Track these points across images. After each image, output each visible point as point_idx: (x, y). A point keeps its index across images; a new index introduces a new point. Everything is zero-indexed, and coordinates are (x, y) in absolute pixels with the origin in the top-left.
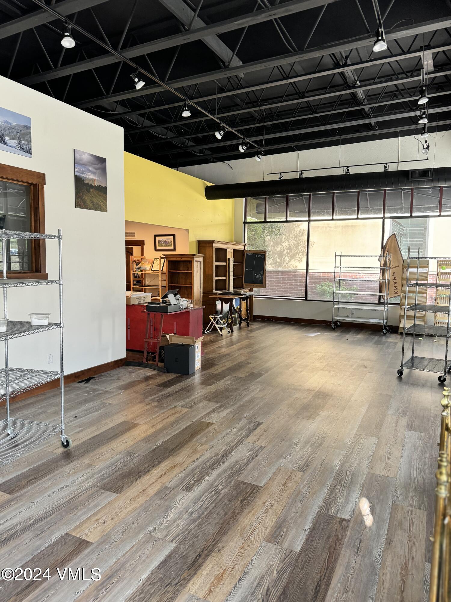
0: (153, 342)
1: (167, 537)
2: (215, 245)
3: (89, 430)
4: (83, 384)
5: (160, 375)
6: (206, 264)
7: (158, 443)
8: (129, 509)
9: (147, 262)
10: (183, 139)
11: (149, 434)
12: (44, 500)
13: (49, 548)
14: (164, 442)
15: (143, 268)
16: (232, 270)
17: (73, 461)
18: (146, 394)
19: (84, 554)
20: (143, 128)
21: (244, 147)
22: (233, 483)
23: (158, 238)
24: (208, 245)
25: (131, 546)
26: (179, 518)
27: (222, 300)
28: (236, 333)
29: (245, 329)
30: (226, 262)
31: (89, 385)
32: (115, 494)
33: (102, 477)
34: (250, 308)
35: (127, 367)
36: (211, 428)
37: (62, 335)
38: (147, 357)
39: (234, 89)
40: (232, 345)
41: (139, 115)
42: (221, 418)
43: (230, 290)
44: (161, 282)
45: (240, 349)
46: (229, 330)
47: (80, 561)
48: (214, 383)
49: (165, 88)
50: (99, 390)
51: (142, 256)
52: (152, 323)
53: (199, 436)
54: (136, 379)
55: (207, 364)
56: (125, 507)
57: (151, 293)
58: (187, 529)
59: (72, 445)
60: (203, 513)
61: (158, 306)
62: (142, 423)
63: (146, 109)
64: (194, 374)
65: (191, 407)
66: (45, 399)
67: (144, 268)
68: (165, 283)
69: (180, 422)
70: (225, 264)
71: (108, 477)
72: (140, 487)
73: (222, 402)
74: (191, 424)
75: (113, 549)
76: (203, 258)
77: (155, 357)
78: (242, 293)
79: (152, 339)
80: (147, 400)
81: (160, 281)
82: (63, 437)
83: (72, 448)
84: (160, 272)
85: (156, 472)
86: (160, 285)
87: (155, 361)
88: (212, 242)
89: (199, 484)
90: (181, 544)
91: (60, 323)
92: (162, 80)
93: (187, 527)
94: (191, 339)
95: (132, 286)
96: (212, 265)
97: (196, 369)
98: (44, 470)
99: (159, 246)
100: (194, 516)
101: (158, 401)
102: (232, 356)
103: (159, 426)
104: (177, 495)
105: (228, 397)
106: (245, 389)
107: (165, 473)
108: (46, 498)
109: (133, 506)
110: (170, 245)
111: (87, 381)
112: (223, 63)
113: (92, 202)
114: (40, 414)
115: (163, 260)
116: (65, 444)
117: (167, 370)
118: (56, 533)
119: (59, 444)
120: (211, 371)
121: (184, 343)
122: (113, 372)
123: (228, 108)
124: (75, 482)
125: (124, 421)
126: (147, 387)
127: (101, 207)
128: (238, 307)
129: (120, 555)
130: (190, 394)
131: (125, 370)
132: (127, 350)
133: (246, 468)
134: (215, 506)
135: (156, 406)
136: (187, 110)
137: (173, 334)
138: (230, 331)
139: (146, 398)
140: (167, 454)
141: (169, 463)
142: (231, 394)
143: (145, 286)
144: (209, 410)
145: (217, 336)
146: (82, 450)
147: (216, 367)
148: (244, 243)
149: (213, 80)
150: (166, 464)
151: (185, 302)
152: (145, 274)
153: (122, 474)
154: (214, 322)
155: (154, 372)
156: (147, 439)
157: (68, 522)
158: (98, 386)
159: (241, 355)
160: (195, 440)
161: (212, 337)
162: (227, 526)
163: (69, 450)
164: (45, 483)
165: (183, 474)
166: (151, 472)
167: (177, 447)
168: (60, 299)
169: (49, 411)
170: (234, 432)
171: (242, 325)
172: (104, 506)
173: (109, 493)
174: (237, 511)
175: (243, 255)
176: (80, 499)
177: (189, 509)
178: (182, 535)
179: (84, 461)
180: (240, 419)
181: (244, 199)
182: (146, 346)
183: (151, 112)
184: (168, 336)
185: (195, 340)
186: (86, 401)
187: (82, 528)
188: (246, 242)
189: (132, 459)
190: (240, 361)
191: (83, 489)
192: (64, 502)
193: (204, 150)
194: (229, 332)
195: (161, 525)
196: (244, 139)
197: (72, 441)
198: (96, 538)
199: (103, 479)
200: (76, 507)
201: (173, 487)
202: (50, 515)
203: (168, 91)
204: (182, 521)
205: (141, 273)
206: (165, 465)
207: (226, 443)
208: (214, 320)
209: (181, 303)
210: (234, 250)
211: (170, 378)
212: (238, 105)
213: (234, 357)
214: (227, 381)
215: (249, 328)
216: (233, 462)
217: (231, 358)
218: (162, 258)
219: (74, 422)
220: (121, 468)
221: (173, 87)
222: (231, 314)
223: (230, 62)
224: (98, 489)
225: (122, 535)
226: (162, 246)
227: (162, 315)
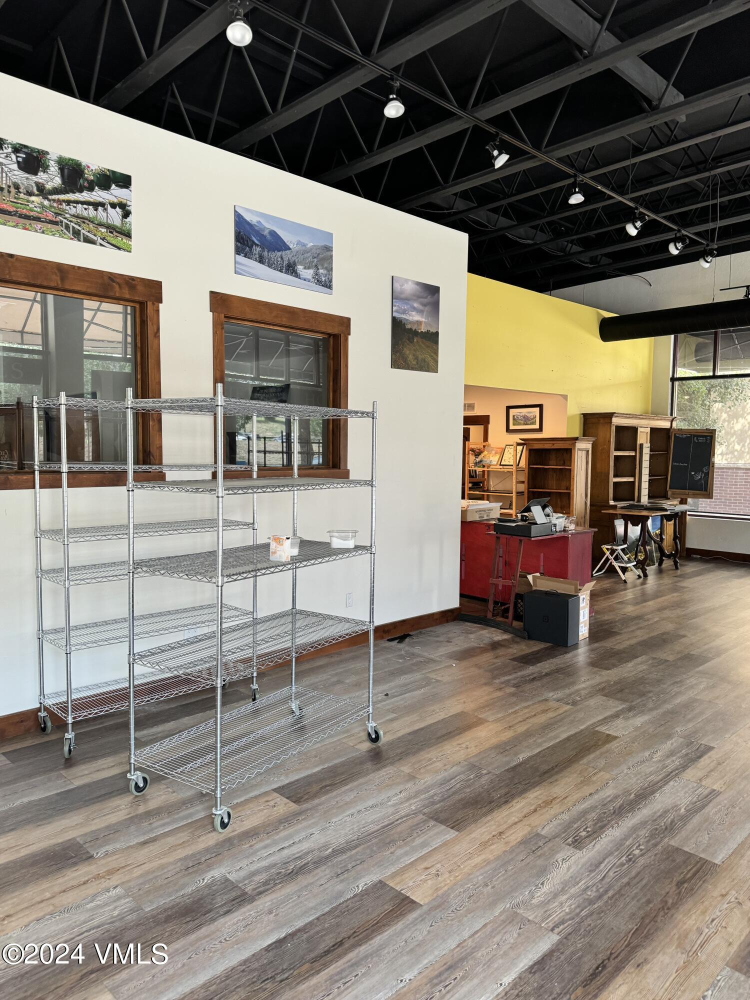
0: (503, 586)
1: (543, 921)
2: (616, 421)
3: (408, 719)
4: (394, 643)
5: (517, 643)
6: (598, 455)
7: (521, 757)
8: (477, 860)
9: (494, 452)
10: (562, 242)
11: (504, 739)
12: (345, 822)
13: (356, 899)
14: (531, 758)
15: (486, 461)
16: (646, 464)
17: (385, 766)
18: (495, 673)
19: (408, 920)
20: (496, 231)
21: (680, 245)
22: (659, 847)
23: (512, 411)
24: (602, 421)
25: (483, 923)
26: (563, 891)
27: (627, 519)
28: (651, 579)
29: (671, 572)
30: (635, 450)
31: (404, 647)
32: (452, 831)
33: (431, 800)
34: (680, 535)
35: (461, 623)
36: (613, 745)
37: (373, 564)
38: (494, 610)
39: (662, 146)
40: (645, 601)
41: (491, 210)
42: (632, 729)
43: (642, 500)
44: (515, 485)
45: (661, 609)
46: (639, 572)
47: (402, 930)
48: (614, 666)
49: (541, 160)
50: (419, 656)
51: (484, 441)
52: (501, 554)
53: (592, 756)
54: (476, 645)
55: (599, 632)
56: (470, 856)
57: (501, 504)
58: (578, 915)
59: (384, 739)
60: (606, 892)
61: (514, 525)
62: (490, 719)
63: (504, 198)
64: (576, 646)
65: (574, 703)
66: (341, 661)
67: (488, 462)
68: (522, 488)
69: (556, 726)
70: (633, 453)
71: (440, 802)
72: (494, 827)
73: (632, 702)
74: (576, 734)
75: (453, 922)
76: (593, 445)
77: (506, 611)
78: (666, 507)
79: (500, 579)
80: (497, 681)
81: (514, 483)
82: (371, 725)
83: (383, 745)
84: (514, 468)
85: (519, 806)
86: (514, 490)
87: (507, 617)
88: (610, 416)
89: (596, 838)
90: (569, 937)
91: (371, 546)
92: (537, 147)
93: (578, 910)
94: (571, 584)
95: (467, 492)
96: (609, 456)
97: (581, 638)
98: (342, 774)
99: (514, 425)
100: (589, 893)
101: (516, 686)
102: (648, 620)
103: (521, 729)
104: (558, 852)
105: (644, 695)
106: (677, 682)
107: (535, 811)
108: (348, 819)
109: (483, 857)
110: (534, 423)
111: (401, 639)
112: (649, 101)
113: (416, 358)
114: (334, 684)
115: (520, 448)
116: (374, 736)
117: (529, 635)
118: (364, 876)
119: (364, 735)
120: (609, 644)
121: (559, 592)
122: (441, 629)
123: (645, 182)
124: (390, 801)
125: (462, 712)
126: (496, 661)
127: (429, 364)
128: (658, 532)
129: (466, 934)
130: (571, 680)
131: (458, 627)
132: (461, 595)
133: (685, 825)
134: (628, 884)
135: (513, 694)
136: (578, 193)
137: (538, 574)
138: (642, 575)
139: (494, 678)
140: (537, 779)
141: (540, 795)
142: (649, 688)
143: (488, 491)
144: (609, 713)
145: (616, 583)
146: (399, 751)
147: (618, 637)
148: (672, 415)
149: (623, 137)
150: (535, 794)
151: (561, 520)
152: (488, 471)
153: (462, 799)
154: (610, 557)
155: (506, 636)
156: (502, 748)
157: (382, 863)
158: (417, 650)
159: (663, 619)
160: (585, 761)
161: (607, 584)
162: (652, 923)
163: (379, 747)
164: (345, 794)
165: (566, 817)
166: (511, 805)
167: (553, 768)
168: (372, 509)
169: (347, 681)
170: (657, 757)
171: (664, 566)
172: (436, 848)
173: (443, 827)
174: (670, 901)
175: (669, 437)
176: (399, 829)
177: (581, 880)
178: (570, 922)
179: (402, 769)
180: (669, 737)
181: (673, 336)
182: (492, 591)
183: (510, 204)
184: (530, 577)
185: (579, 587)
186: (402, 672)
187: (403, 877)
188: (675, 415)
189: (479, 776)
190: (663, 630)
191: (403, 813)
192: (374, 830)
193: (600, 257)
194: (639, 577)
195: (533, 897)
196: (679, 231)
197: (385, 733)
198: (426, 897)
199: (433, 803)
200: (393, 842)
201: (550, 837)
202: (355, 847)
203: (547, 164)
204: (568, 899)
205: (481, 469)
206: (535, 796)
207: (643, 774)
208: (612, 554)
209: (554, 521)
210: (651, 429)
211: (535, 649)
212: (665, 173)
213: (651, 622)
214: (639, 664)
215: (679, 572)
216: (659, 810)
217: (646, 623)
218: (519, 444)
219: (384, 703)
220: (460, 789)
221: (552, 158)
222: (645, 544)
223: (660, 99)
224: (425, 818)
225: (468, 902)
226: (520, 424)
227: (521, 541)
